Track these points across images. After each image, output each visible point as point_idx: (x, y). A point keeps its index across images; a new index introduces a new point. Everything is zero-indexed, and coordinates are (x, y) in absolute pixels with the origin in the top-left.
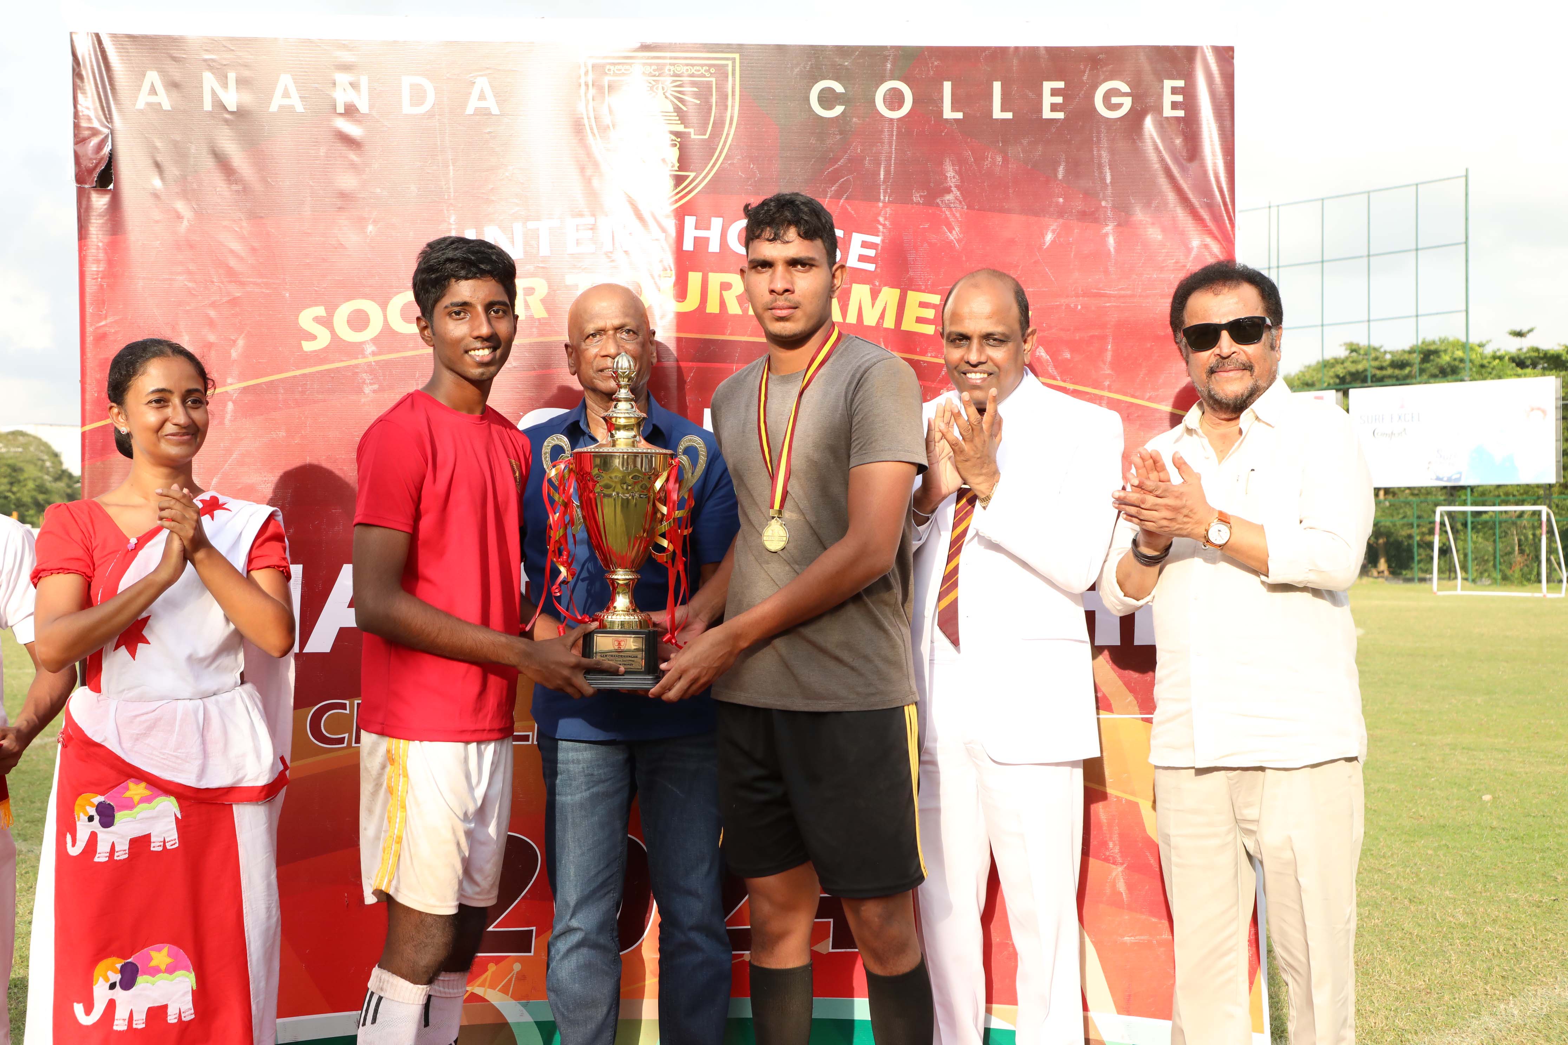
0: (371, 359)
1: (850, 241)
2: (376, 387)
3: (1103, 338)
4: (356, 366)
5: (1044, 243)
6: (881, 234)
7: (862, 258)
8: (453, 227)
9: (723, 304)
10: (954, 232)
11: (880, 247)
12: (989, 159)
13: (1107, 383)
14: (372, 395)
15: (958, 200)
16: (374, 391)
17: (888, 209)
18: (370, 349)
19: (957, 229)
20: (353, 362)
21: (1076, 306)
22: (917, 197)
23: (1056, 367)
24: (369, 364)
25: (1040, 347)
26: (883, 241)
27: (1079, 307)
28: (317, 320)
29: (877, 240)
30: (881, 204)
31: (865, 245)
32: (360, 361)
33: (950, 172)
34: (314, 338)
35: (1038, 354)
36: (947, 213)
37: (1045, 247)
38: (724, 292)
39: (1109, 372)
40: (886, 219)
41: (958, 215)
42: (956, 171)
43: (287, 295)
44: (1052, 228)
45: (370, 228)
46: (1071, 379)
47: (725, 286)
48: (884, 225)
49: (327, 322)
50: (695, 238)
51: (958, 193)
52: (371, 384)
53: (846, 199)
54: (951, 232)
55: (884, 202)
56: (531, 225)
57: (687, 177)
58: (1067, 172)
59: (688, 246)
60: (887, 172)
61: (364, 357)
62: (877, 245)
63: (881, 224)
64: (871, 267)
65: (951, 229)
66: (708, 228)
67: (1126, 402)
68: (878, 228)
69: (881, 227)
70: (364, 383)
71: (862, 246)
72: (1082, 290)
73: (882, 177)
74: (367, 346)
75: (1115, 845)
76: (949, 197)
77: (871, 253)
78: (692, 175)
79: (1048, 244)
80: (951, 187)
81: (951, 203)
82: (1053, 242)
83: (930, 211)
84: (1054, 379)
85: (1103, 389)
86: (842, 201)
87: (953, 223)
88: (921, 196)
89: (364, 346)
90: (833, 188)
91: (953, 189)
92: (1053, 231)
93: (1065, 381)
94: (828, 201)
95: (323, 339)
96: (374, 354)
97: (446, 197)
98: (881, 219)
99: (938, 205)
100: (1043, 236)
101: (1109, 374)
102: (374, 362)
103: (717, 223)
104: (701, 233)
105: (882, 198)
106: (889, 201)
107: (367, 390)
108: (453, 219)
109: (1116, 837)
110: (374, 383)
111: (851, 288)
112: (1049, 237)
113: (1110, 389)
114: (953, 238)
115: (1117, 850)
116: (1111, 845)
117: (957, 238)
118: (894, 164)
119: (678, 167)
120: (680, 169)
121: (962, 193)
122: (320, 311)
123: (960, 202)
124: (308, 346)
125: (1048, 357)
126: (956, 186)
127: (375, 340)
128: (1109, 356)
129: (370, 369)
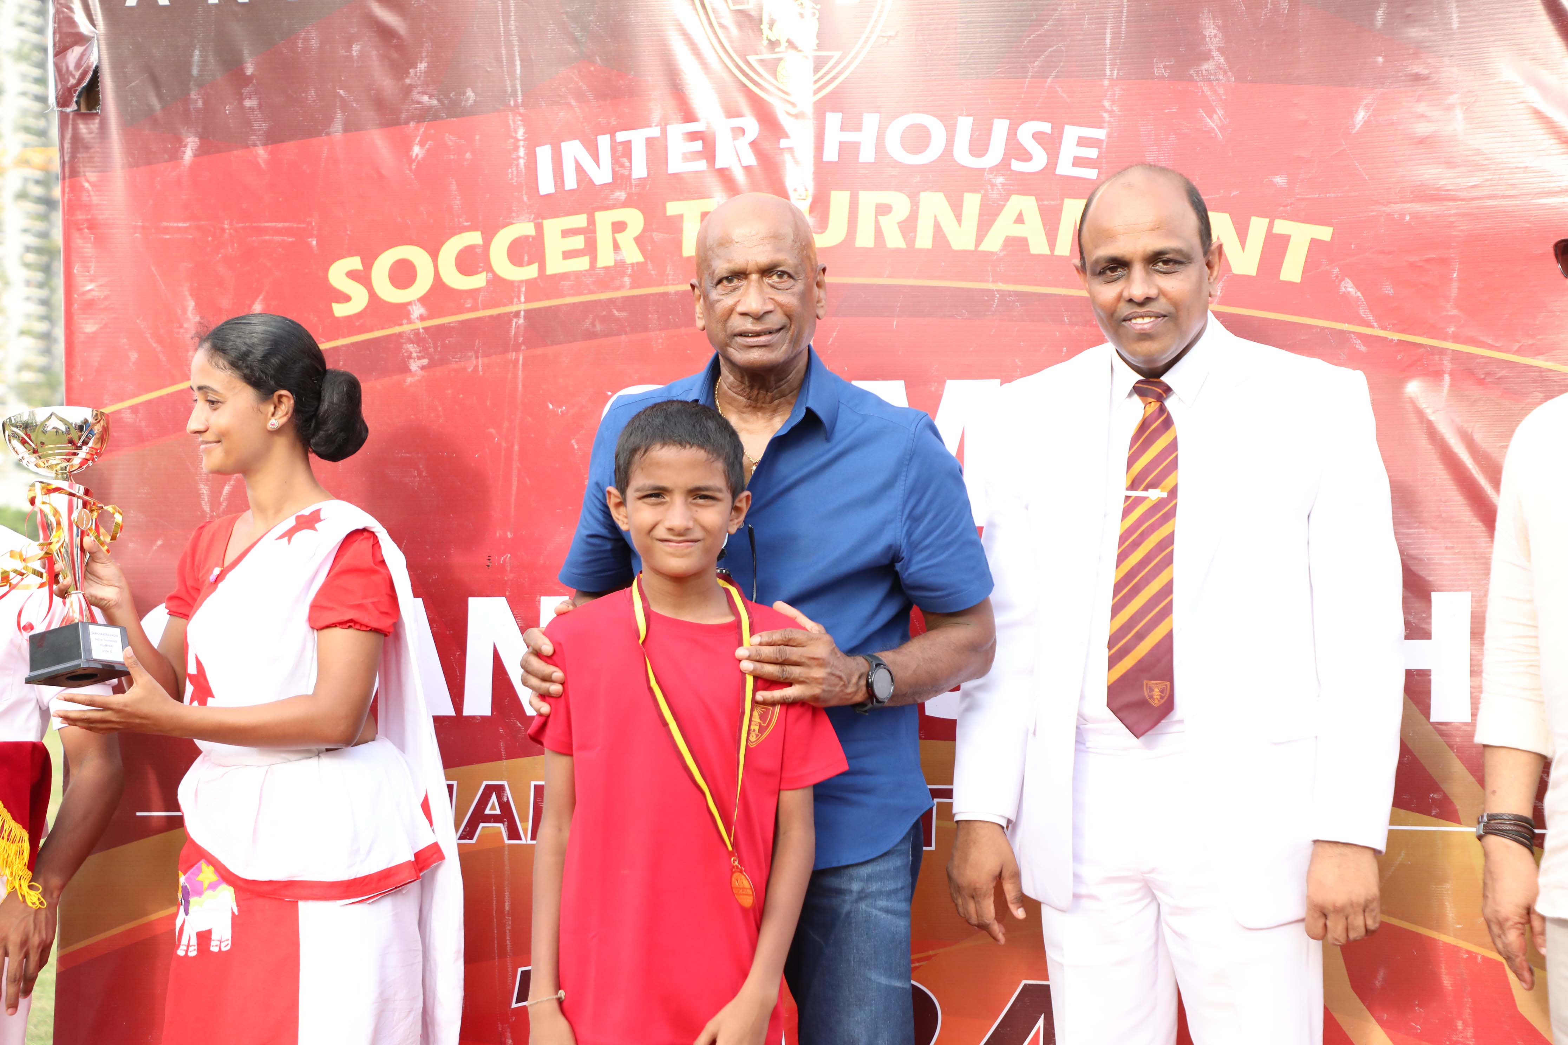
0: (420, 325)
1: (1061, 138)
2: (425, 362)
3: (1444, 262)
4: (400, 335)
5: (1353, 125)
6: (1106, 125)
7: (1078, 162)
8: (521, 143)
9: (879, 233)
10: (1215, 116)
11: (1105, 144)
12: (1269, 6)
13: (1451, 330)
14: (420, 373)
15: (1221, 69)
16: (423, 368)
17: (1117, 89)
18: (417, 311)
19: (1220, 112)
20: (397, 330)
21: (1402, 216)
22: (1159, 70)
23: (1371, 309)
24: (416, 333)
25: (1347, 280)
26: (1109, 135)
27: (1408, 218)
28: (352, 275)
29: (1100, 134)
30: (1106, 83)
31: (1083, 142)
32: (406, 328)
33: (1210, 29)
34: (347, 299)
35: (1343, 289)
36: (1206, 89)
37: (1354, 131)
38: (879, 217)
39: (1454, 312)
40: (1113, 102)
41: (1221, 91)
42: (1218, 27)
43: (314, 243)
44: (1366, 101)
45: (416, 150)
46: (1394, 325)
47: (883, 209)
48: (1111, 112)
49: (362, 277)
50: (841, 143)
51: (1222, 60)
52: (419, 358)
53: (1056, 77)
54: (1211, 117)
55: (1111, 80)
56: (621, 136)
57: (830, 57)
58: (1389, 15)
59: (831, 154)
60: (1116, 35)
61: (410, 322)
62: (1102, 140)
63: (1107, 111)
64: (1091, 174)
65: (1210, 113)
66: (858, 128)
67: (1482, 357)
68: (1102, 117)
69: (1106, 115)
70: (410, 357)
71: (1078, 144)
72: (1412, 192)
73: (1108, 42)
74: (414, 307)
75: (1466, 1025)
76: (1208, 66)
77: (1092, 153)
78: (837, 55)
79: (1359, 126)
80: (1210, 50)
81: (1211, 74)
82: (1367, 123)
83: (1180, 88)
84: (1370, 325)
85: (1445, 339)
86: (1049, 80)
87: (1214, 104)
88: (1165, 67)
89: (409, 307)
90: (1037, 63)
91: (1215, 53)
92: (1367, 107)
93: (1384, 328)
94: (1030, 82)
95: (359, 300)
96: (422, 318)
97: (512, 103)
98: (1107, 104)
99: (1191, 79)
100: (1352, 114)
101: (1454, 316)
102: (423, 328)
103: (871, 121)
104: (850, 137)
105: (1108, 72)
106: (1119, 78)
107: (414, 366)
108: (520, 133)
109: (1467, 1014)
110: (423, 358)
111: (1062, 204)
112: (1361, 116)
113: (1456, 338)
114: (1213, 125)
115: (1469, 1033)
116: (1460, 1025)
117: (1220, 124)
118: (1127, 22)
119: (818, 45)
120: (820, 47)
121: (1227, 59)
122: (355, 263)
123: (1225, 73)
124: (340, 310)
125: (1359, 294)
126: (1219, 49)
127: (423, 300)
128: (1454, 290)
129: (417, 338)
